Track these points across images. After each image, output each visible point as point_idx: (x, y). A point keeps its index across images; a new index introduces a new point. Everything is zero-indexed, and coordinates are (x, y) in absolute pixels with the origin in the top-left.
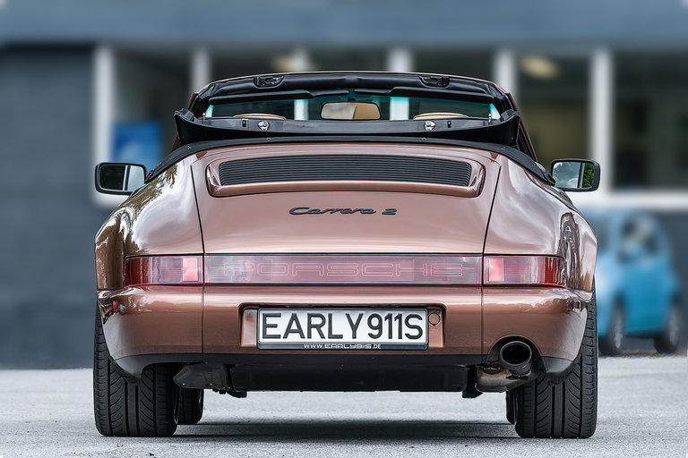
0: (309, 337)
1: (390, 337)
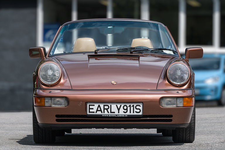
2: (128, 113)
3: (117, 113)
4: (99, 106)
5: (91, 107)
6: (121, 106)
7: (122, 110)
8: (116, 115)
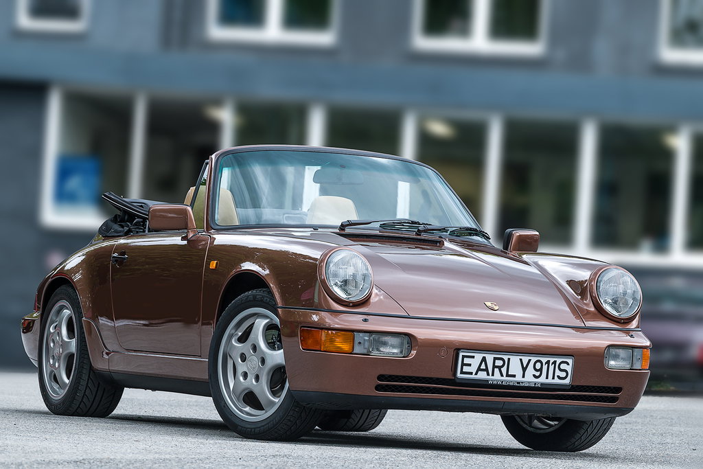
2: (542, 379)
3: (519, 378)
4: (484, 359)
5: (467, 361)
6: (530, 360)
7: (530, 371)
8: (519, 383)
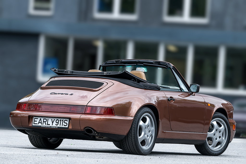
0: (43, 124)
1: (60, 125)
